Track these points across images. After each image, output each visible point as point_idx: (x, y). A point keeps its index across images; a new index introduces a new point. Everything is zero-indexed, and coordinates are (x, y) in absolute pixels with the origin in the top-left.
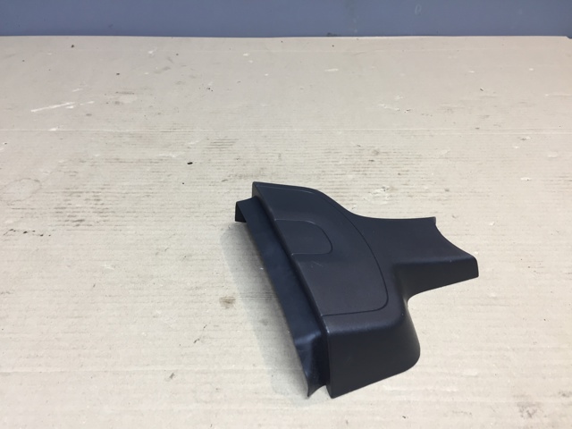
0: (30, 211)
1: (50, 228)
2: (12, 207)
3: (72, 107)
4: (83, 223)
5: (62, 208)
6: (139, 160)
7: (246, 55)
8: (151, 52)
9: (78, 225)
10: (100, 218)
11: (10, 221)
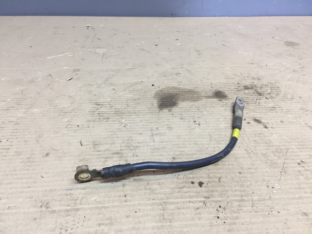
0: (75, 114)
1: (91, 123)
2: (63, 112)
3: (70, 56)
4: (109, 120)
5: (93, 112)
6: (124, 84)
7: (156, 26)
8: (102, 25)
9: (107, 121)
10: (118, 117)
11: (66, 120)
